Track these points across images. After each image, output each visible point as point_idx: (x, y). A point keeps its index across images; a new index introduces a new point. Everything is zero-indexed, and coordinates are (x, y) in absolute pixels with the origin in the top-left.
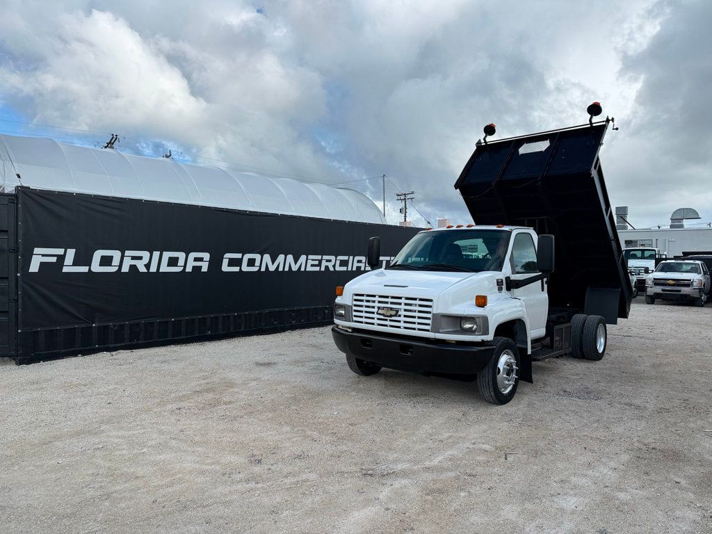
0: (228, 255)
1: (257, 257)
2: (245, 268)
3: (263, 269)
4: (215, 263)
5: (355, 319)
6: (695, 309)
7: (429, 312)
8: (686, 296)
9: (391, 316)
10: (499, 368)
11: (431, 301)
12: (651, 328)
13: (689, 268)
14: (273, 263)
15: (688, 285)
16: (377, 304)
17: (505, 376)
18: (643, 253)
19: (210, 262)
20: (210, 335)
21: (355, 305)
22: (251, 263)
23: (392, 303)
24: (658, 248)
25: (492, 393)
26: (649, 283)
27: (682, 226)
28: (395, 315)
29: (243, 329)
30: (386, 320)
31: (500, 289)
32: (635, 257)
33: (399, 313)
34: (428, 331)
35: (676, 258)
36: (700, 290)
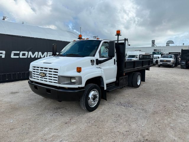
0: (13, 52)
1: (26, 53)
2: (21, 56)
3: (29, 57)
4: (8, 54)
5: (33, 77)
6: (171, 68)
7: (57, 75)
8: (169, 65)
9: (44, 76)
10: (89, 97)
11: (57, 70)
12: (158, 75)
13: (170, 57)
14: (33, 55)
15: (170, 62)
16: (40, 71)
17: (92, 100)
18: (158, 53)
19: (5, 54)
20: (7, 80)
21: (34, 72)
22: (24, 55)
23: (45, 71)
24: (162, 52)
25: (86, 108)
26: (159, 61)
27: (169, 45)
28: (45, 76)
29: (22, 78)
30: (42, 78)
31: (93, 64)
32: (156, 54)
33: (47, 75)
34: (57, 83)
35: (167, 54)
36: (173, 63)
